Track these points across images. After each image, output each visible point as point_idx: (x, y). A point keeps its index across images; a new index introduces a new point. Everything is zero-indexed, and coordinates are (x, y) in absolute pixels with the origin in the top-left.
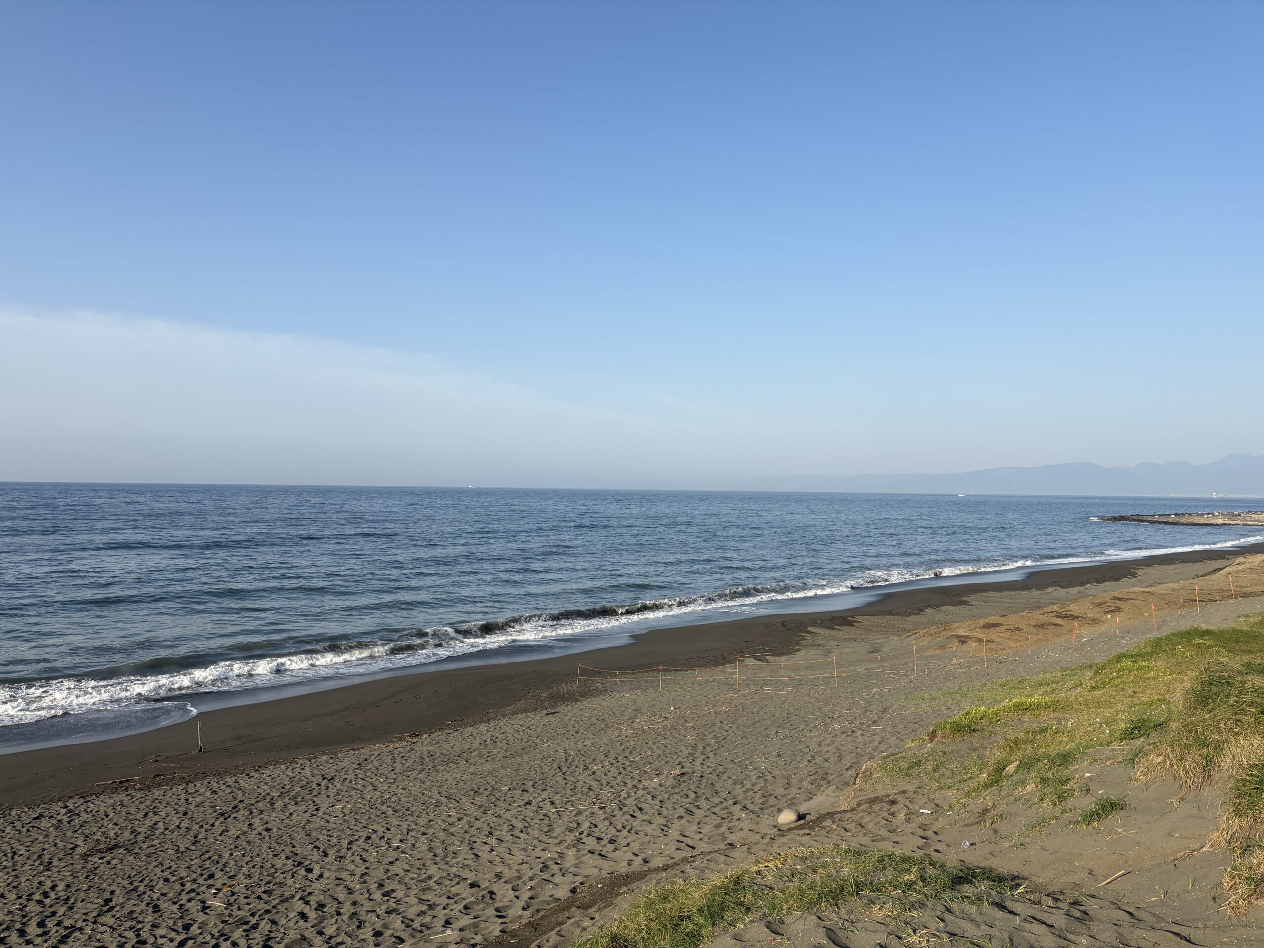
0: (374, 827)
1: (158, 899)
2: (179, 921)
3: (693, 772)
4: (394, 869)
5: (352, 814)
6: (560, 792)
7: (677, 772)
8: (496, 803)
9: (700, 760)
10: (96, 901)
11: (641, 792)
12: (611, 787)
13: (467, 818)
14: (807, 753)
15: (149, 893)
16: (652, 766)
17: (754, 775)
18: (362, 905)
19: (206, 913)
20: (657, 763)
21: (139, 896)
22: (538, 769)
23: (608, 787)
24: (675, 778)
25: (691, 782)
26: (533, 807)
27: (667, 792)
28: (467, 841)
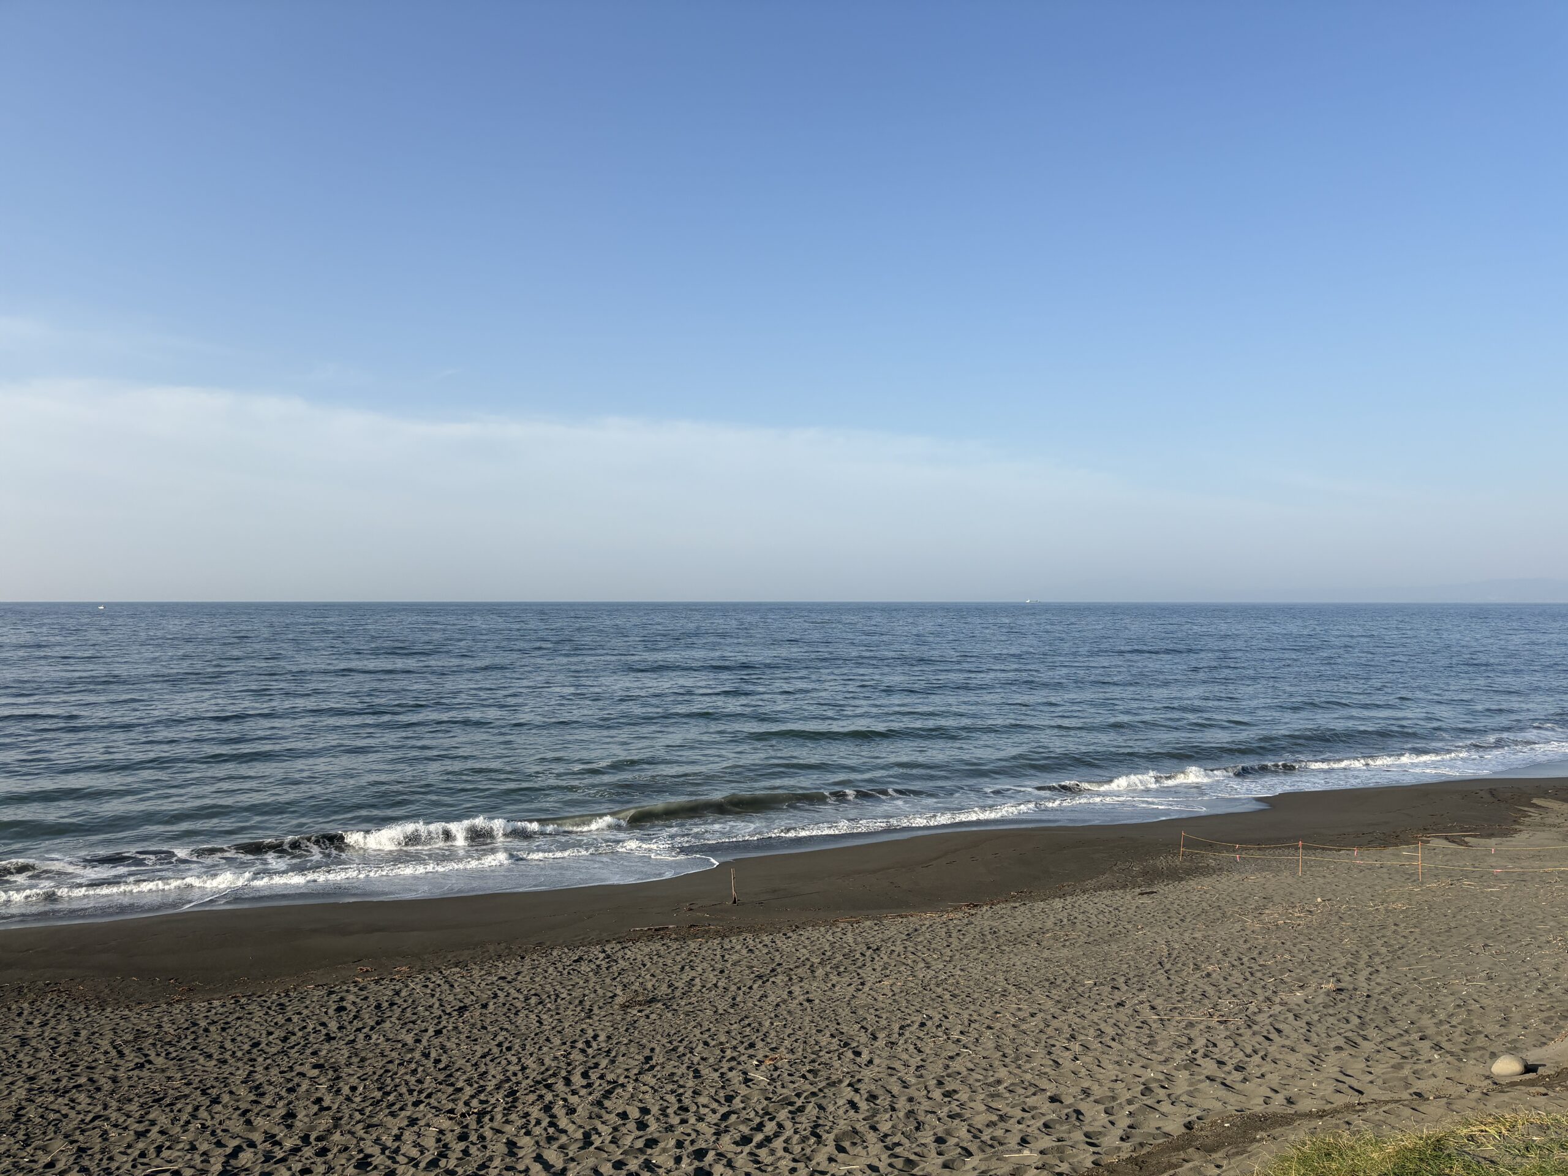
0: (930, 1012)
1: (699, 1064)
2: (721, 1091)
3: (1355, 989)
4: (955, 1065)
5: (903, 994)
6: (1163, 995)
7: (1331, 986)
8: (1077, 1000)
9: (1366, 973)
10: (637, 1057)
11: (1277, 1008)
12: (1234, 996)
13: (1042, 1014)
14: (1536, 979)
15: (689, 1055)
16: (1293, 974)
17: (1450, 1003)
18: (919, 1103)
19: (748, 1086)
20: (1298, 971)
21: (678, 1057)
22: (1132, 963)
23: (1229, 996)
24: (1328, 994)
25: (1353, 1002)
26: (1127, 1010)
27: (1317, 1012)
28: (1043, 1043)
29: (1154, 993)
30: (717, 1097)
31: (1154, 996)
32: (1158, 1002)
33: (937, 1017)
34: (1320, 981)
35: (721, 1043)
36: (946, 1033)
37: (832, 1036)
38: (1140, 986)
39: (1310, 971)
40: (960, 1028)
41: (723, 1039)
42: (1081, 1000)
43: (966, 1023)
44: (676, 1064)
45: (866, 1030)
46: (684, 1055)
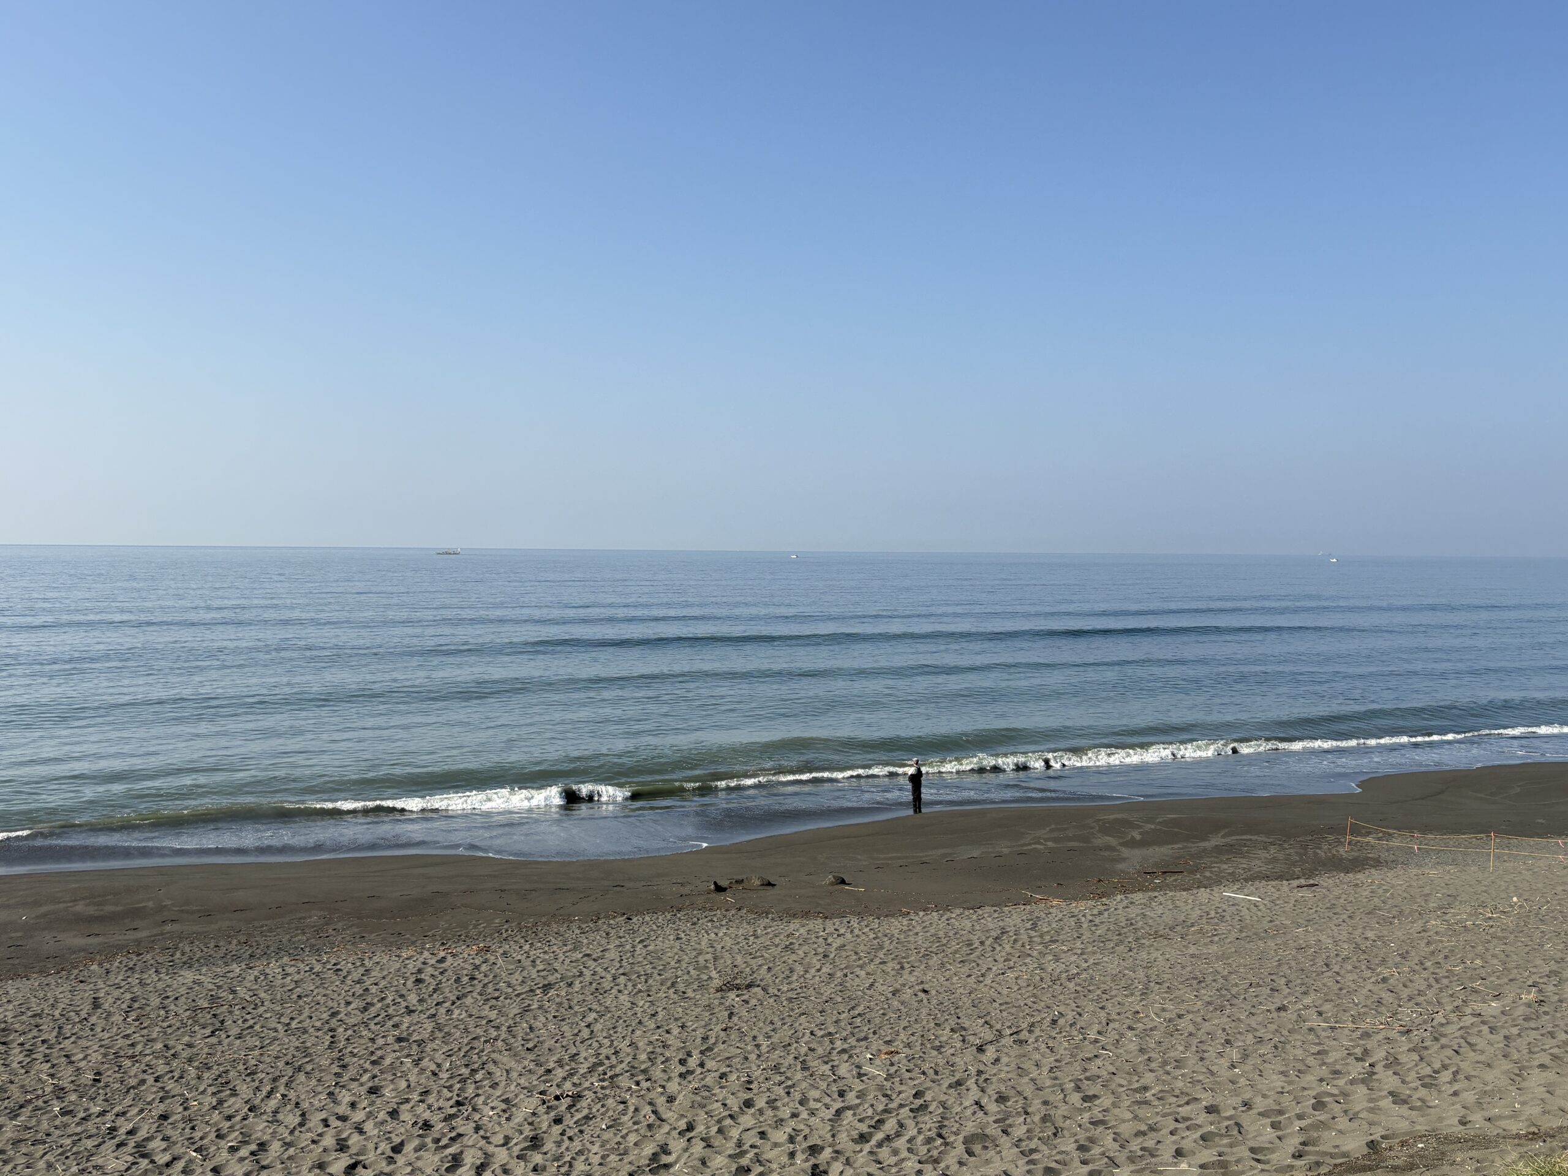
0: (1062, 1009)
1: (806, 1055)
2: (833, 1084)
4: (1093, 1068)
6: (1331, 1000)
7: (1532, 996)
8: (1231, 1002)
11: (1469, 1020)
13: (1191, 1016)
16: (1486, 982)
18: (1055, 1107)
19: (862, 1081)
20: (1493, 979)
23: (1410, 1004)
24: (1529, 1005)
25: (1558, 1015)
26: (1290, 1015)
27: (1516, 1026)
28: (1194, 1049)
29: (1320, 998)
30: (828, 1092)
31: (1320, 1002)
32: (1327, 1007)
33: (1070, 1015)
34: (1519, 991)
35: (830, 1034)
36: (1081, 1033)
37: (952, 1030)
38: (1304, 989)
39: (1506, 980)
40: (1096, 1027)
41: (832, 1030)
42: (1235, 1001)
43: (1104, 1024)
44: (782, 1054)
45: (991, 1027)
46: (789, 1045)
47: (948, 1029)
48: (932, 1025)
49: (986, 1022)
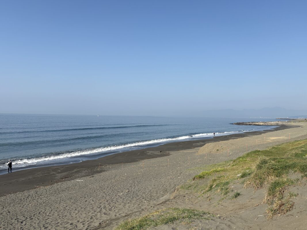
4: (47, 221)
5: (34, 207)
13: (69, 206)
14: (162, 185)
16: (120, 190)
17: (148, 191)
22: (89, 192)
23: (108, 196)
24: (127, 192)
25: (131, 193)
26: (87, 202)
27: (125, 197)
28: (69, 212)
32: (94, 199)
33: (43, 211)
34: (125, 190)
36: (45, 214)
38: (90, 196)
42: (77, 201)
43: (51, 211)
47: (14, 219)
48: (10, 219)
49: (24, 216)
